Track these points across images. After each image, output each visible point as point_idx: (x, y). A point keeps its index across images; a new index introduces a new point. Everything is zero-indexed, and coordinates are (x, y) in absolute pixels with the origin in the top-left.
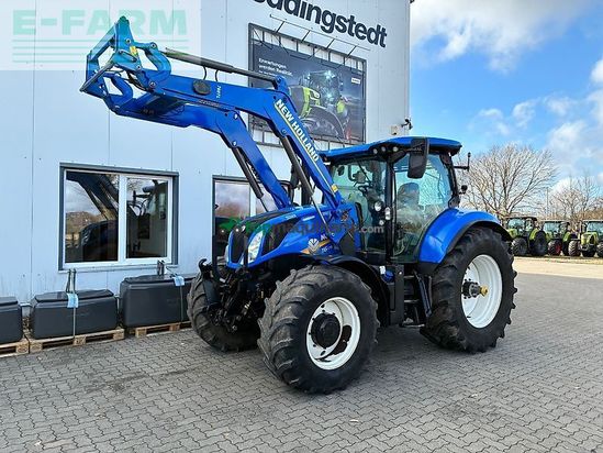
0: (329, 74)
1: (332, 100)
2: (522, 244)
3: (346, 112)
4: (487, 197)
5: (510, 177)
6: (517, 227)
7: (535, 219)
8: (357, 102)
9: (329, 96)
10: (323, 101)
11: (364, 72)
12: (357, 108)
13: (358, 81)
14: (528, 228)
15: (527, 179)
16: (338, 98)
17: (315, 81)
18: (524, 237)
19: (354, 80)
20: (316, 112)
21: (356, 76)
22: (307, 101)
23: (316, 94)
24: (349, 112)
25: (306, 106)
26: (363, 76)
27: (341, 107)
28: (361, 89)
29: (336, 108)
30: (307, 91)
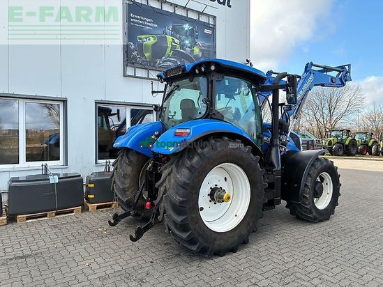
0: (187, 27)
1: (189, 45)
2: (340, 148)
3: (200, 55)
4: (318, 117)
5: (334, 104)
6: (337, 136)
7: (349, 131)
8: (209, 47)
9: (187, 42)
10: (182, 46)
11: (215, 25)
12: (209, 51)
13: (210, 32)
14: (344, 137)
15: (345, 104)
16: (194, 44)
17: (176, 31)
18: (341, 143)
19: (206, 31)
20: (176, 54)
21: (209, 28)
22: (170, 46)
23: (176, 41)
24: (203, 54)
25: (169, 50)
26: (214, 29)
27: (197, 50)
28: (212, 38)
29: (192, 51)
30: (169, 38)
